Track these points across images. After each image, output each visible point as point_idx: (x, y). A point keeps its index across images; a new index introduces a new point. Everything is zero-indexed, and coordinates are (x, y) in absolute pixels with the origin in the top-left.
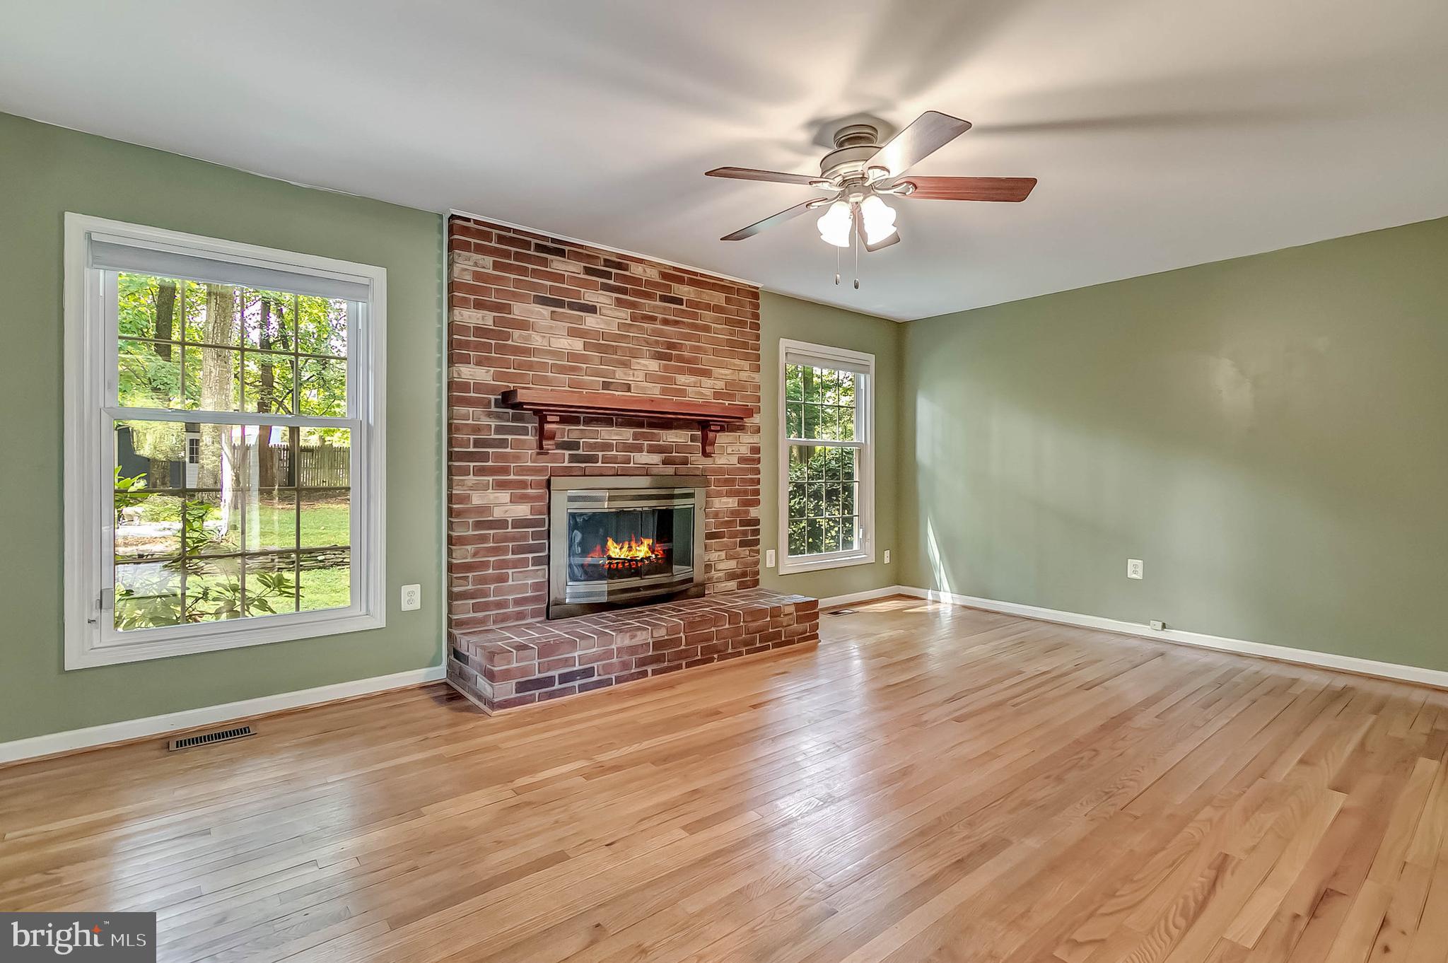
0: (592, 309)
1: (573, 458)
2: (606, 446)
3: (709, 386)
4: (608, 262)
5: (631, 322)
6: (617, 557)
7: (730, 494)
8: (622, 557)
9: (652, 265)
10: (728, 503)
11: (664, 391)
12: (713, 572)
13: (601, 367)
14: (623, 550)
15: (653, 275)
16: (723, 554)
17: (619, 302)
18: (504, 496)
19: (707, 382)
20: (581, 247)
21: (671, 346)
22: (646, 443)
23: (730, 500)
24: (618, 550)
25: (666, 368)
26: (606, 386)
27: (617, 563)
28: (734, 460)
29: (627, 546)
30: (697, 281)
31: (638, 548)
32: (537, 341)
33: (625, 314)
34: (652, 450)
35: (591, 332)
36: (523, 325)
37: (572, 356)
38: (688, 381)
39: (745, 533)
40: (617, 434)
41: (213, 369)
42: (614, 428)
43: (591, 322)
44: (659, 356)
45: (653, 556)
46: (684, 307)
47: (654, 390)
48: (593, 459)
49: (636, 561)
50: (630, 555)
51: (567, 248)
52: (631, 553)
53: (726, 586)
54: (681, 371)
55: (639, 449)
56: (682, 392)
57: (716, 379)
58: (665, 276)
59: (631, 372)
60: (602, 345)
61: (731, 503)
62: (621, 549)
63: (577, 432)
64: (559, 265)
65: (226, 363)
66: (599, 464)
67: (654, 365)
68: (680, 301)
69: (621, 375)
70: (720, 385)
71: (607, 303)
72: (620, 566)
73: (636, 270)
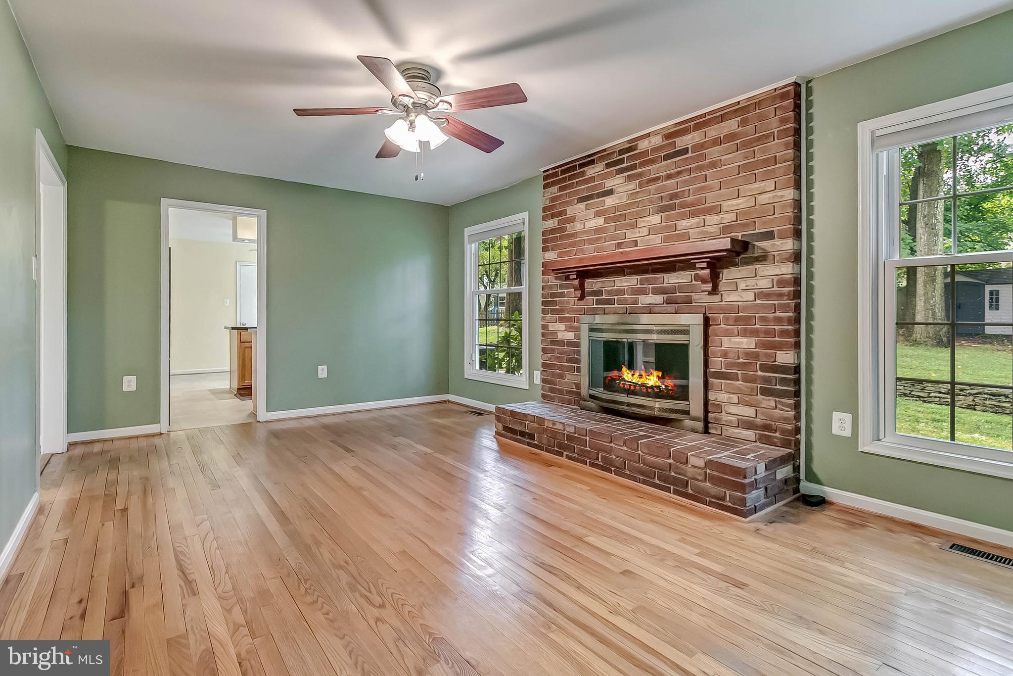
0: (610, 192)
1: (599, 302)
2: (619, 292)
3: (715, 222)
4: (622, 152)
5: (640, 190)
6: (630, 380)
7: (744, 334)
8: (634, 381)
9: (656, 133)
10: (739, 343)
11: (665, 240)
12: (724, 414)
13: (617, 232)
14: (635, 376)
15: (657, 141)
16: (735, 398)
17: (630, 178)
18: (562, 326)
19: (712, 219)
20: (605, 150)
21: (673, 196)
22: (650, 286)
23: (745, 340)
24: (630, 376)
25: (668, 219)
26: (619, 246)
27: (630, 385)
28: (750, 296)
29: (638, 374)
30: (701, 123)
31: (647, 377)
32: (578, 227)
33: (633, 185)
34: (656, 292)
35: (610, 209)
36: (572, 220)
37: (598, 230)
38: (690, 224)
39: (767, 380)
40: (627, 282)
41: (923, 236)
42: (626, 277)
43: (609, 201)
44: (663, 209)
45: (663, 386)
46: (690, 155)
47: (656, 240)
48: (610, 302)
49: (647, 387)
50: (640, 381)
51: (595, 157)
52: (642, 380)
53: (739, 433)
54: (683, 217)
55: (644, 292)
56: (685, 237)
57: (727, 212)
58: (668, 136)
59: (637, 230)
60: (617, 217)
61: (747, 343)
62: (633, 375)
63: (601, 283)
64: (590, 171)
65: (933, 229)
66: (616, 305)
67: (655, 219)
68: (685, 151)
69: (631, 235)
70: (728, 218)
71: (619, 182)
72: (632, 388)
73: (643, 145)
